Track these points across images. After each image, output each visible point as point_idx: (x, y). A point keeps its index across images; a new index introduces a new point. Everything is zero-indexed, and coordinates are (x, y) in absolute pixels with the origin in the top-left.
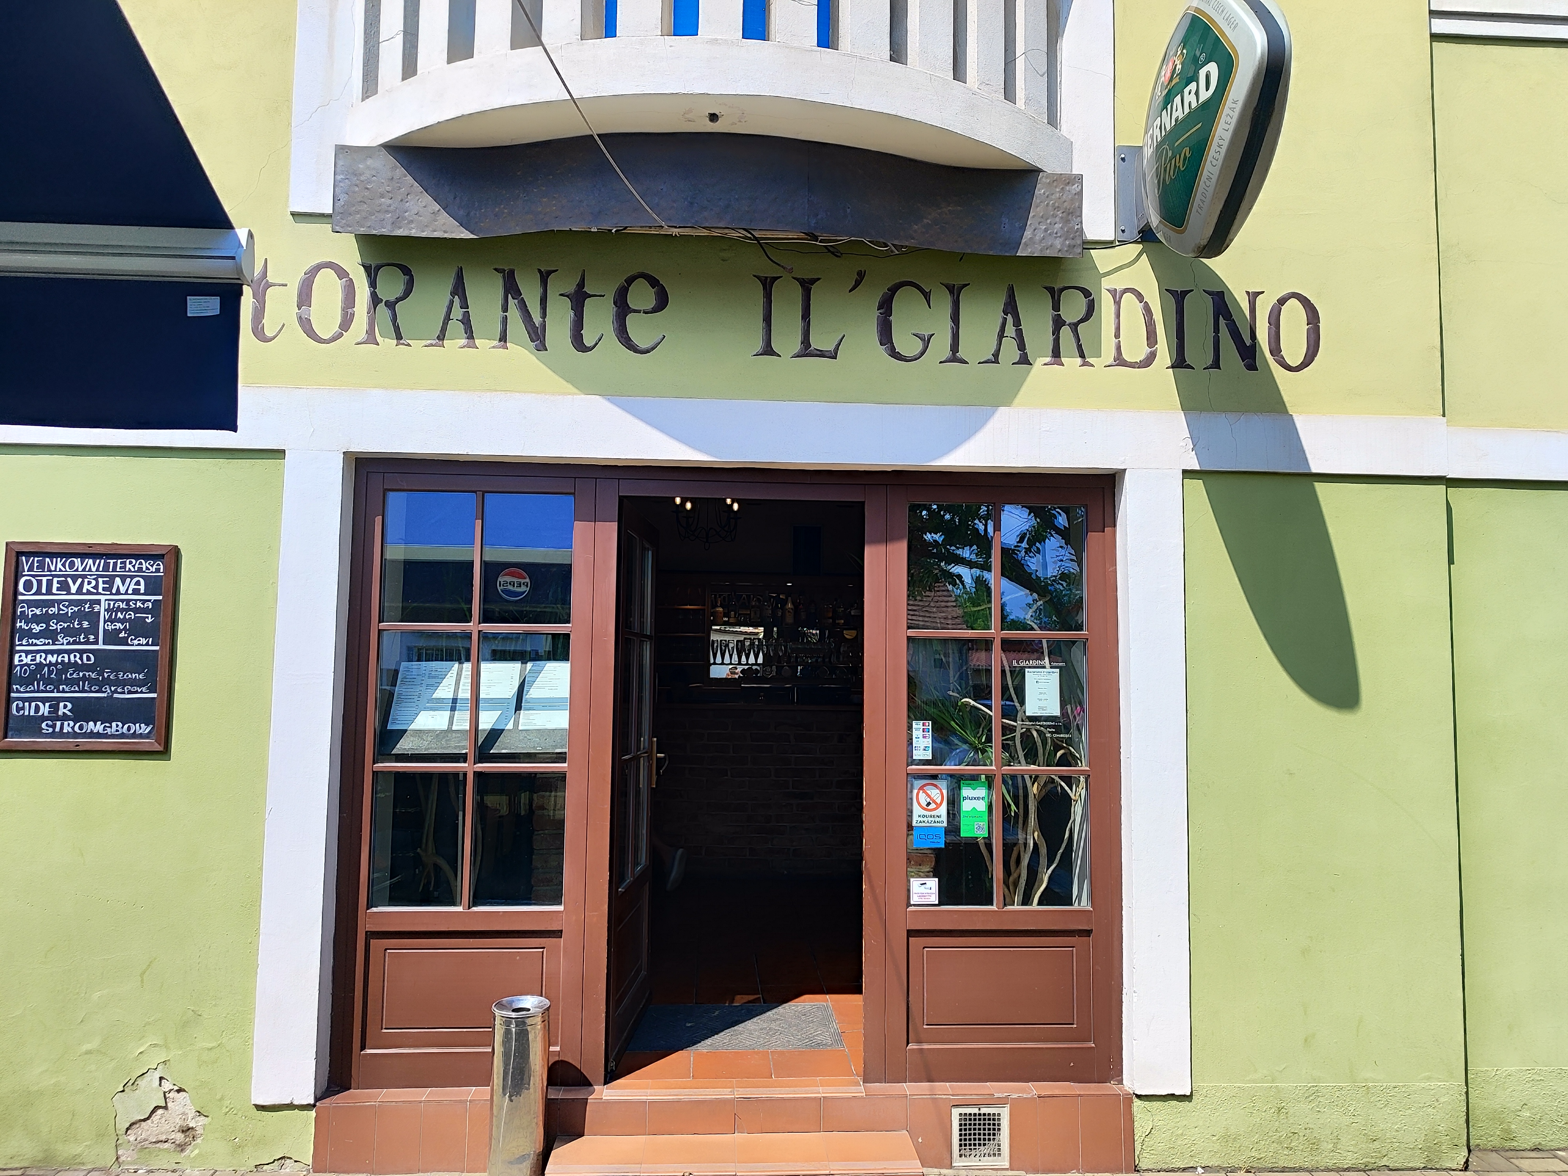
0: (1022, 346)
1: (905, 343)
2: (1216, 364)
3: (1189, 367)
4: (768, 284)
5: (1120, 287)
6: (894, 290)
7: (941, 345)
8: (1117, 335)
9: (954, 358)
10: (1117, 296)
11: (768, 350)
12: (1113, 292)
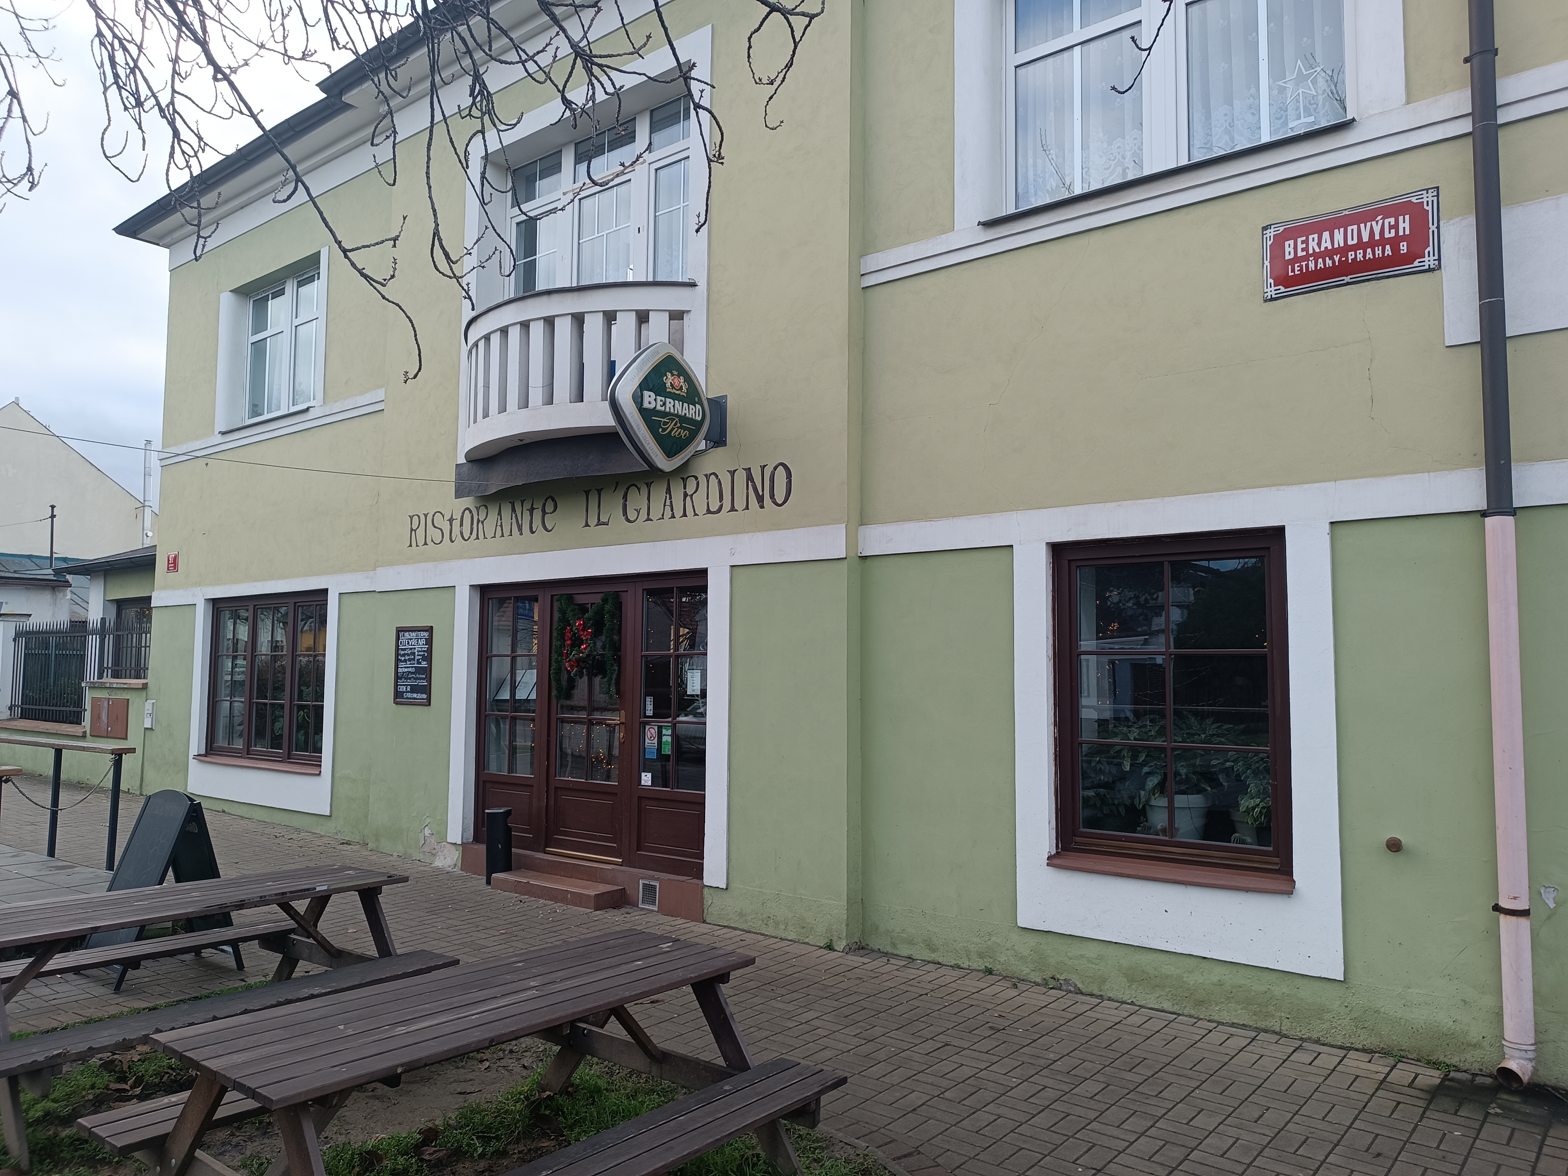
0: (672, 510)
1: (632, 515)
2: (747, 508)
3: (736, 510)
4: (587, 493)
5: (708, 473)
6: (628, 489)
7: (643, 515)
8: (708, 499)
9: (649, 519)
10: (707, 477)
11: (587, 525)
12: (706, 476)
